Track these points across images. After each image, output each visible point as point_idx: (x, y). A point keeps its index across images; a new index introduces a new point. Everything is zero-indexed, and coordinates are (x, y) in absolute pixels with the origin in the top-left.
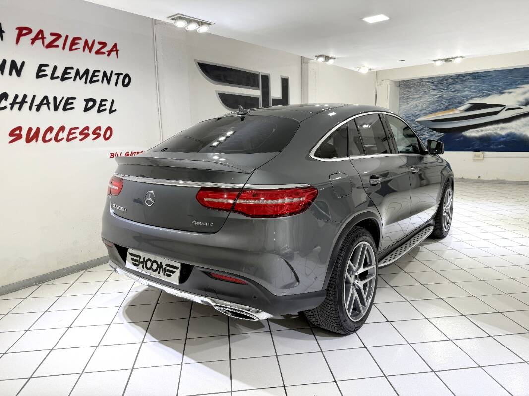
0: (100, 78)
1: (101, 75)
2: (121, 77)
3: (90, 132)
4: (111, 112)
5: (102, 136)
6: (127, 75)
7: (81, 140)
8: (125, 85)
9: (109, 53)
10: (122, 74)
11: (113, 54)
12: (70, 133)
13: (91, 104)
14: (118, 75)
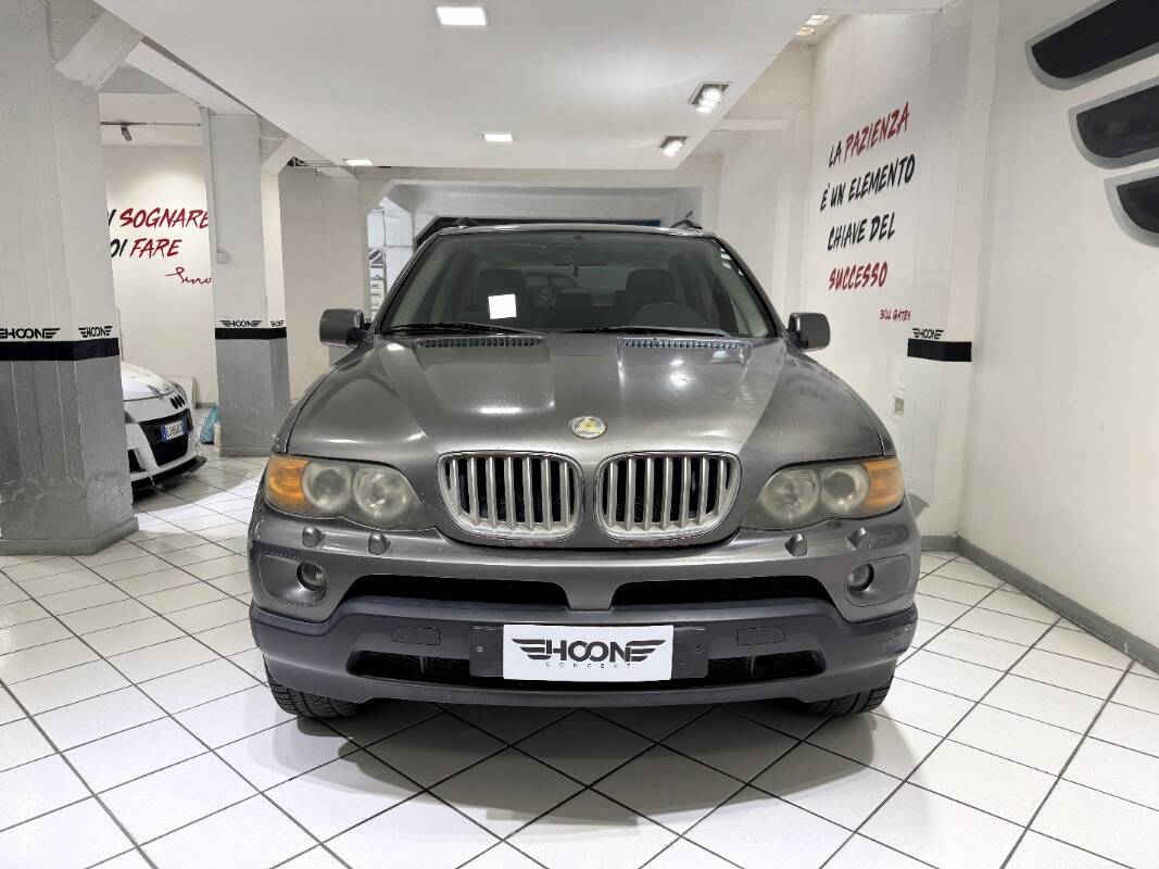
0: (887, 177)
1: (887, 172)
2: (906, 163)
3: (870, 273)
4: (890, 234)
5: (877, 282)
6: (912, 158)
7: (863, 286)
8: (907, 180)
9: (899, 125)
10: (906, 159)
11: (903, 125)
12: (858, 276)
13: (876, 224)
14: (902, 163)
